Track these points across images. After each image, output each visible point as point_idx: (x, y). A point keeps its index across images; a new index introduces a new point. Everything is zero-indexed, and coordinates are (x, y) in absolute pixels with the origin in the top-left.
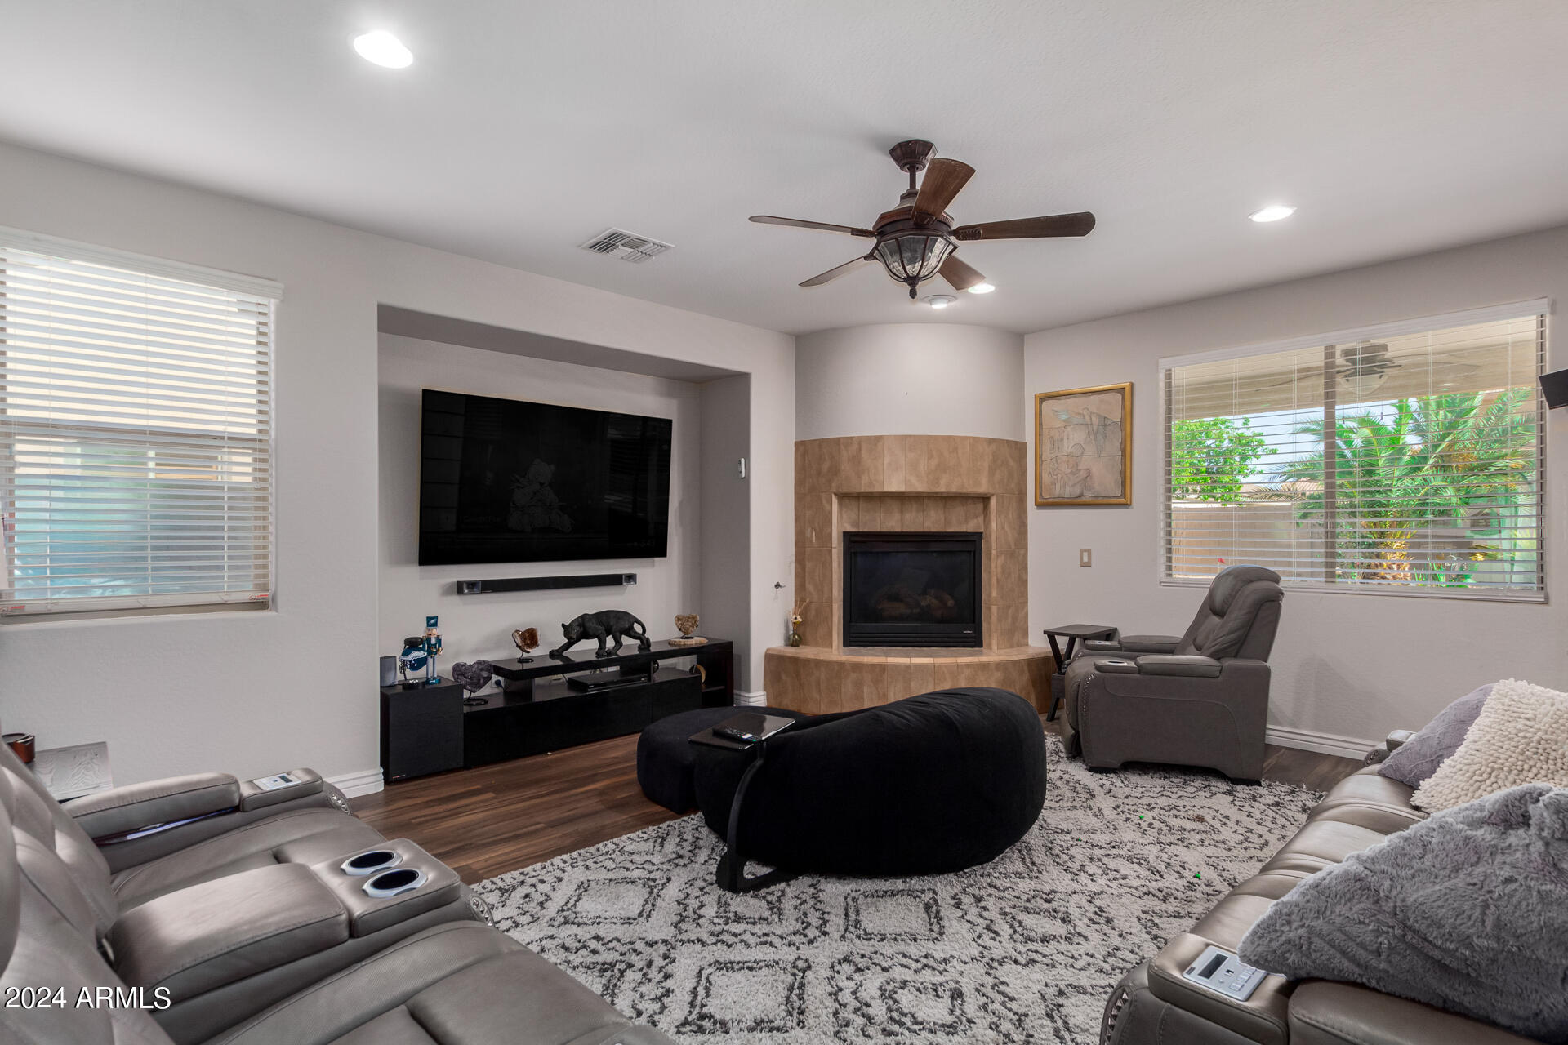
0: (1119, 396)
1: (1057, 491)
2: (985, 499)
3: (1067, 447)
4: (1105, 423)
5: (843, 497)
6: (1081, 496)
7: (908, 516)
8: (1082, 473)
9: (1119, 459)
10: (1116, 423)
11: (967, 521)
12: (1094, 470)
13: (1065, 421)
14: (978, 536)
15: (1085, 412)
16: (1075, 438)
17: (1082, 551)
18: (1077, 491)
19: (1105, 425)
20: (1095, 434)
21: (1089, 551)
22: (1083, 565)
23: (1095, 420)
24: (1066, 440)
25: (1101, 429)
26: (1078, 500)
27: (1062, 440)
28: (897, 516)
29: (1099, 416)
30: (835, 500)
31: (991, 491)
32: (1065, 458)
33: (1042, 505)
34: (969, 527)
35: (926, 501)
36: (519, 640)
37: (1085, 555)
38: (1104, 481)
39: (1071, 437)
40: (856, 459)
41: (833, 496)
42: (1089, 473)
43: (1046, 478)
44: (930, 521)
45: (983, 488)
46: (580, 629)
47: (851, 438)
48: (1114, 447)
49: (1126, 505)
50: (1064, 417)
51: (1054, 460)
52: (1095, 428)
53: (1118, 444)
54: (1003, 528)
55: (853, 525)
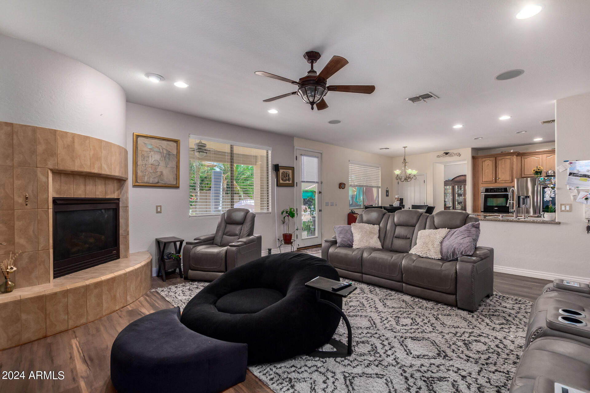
0: (175, 144)
1: (146, 179)
2: (122, 181)
3: (151, 160)
4: (169, 153)
5: (58, 173)
6: (158, 182)
7: (88, 188)
8: (158, 173)
9: (175, 169)
10: (174, 155)
11: (114, 192)
12: (164, 172)
13: (150, 149)
14: (117, 200)
15: (160, 147)
16: (155, 158)
17: (157, 207)
18: (156, 180)
19: (169, 155)
20: (165, 158)
21: (161, 206)
22: (157, 212)
23: (165, 152)
24: (150, 158)
25: (168, 156)
26: (157, 185)
27: (148, 157)
28: (82, 187)
29: (167, 150)
30: (50, 174)
32: (150, 165)
34: (115, 196)
37: (159, 208)
38: (168, 177)
39: (153, 157)
41: (49, 171)
42: (162, 173)
43: (140, 173)
48: (173, 164)
49: (178, 187)
50: (150, 147)
51: (144, 165)
52: (165, 155)
53: (175, 163)
55: (57, 193)
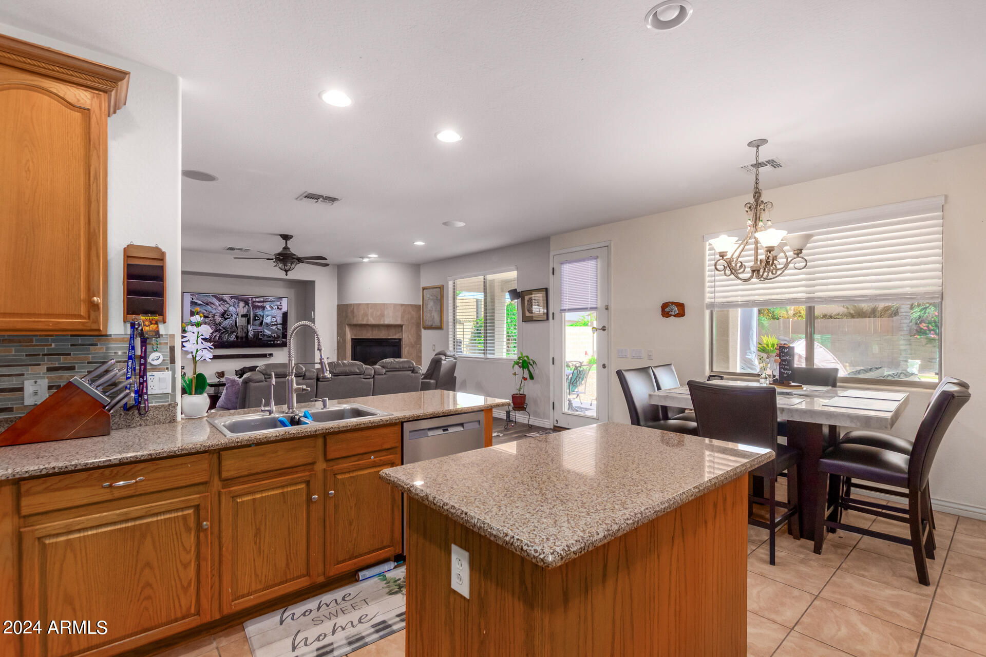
0: (439, 289)
1: (427, 323)
2: (401, 326)
3: (429, 307)
5: (350, 326)
6: (432, 325)
7: (374, 332)
9: (440, 312)
10: (439, 299)
11: (396, 334)
14: (400, 340)
15: (433, 295)
17: (433, 345)
18: (431, 323)
20: (435, 303)
21: (435, 345)
22: (433, 350)
23: (435, 298)
24: (429, 305)
26: (432, 327)
28: (370, 332)
29: (436, 296)
31: (402, 323)
32: (429, 311)
33: (425, 328)
34: (396, 337)
35: (381, 327)
36: (217, 375)
37: (434, 347)
38: (437, 320)
39: (430, 303)
40: (353, 312)
41: (347, 326)
42: (434, 317)
43: (425, 318)
44: (382, 335)
45: (399, 322)
46: (240, 373)
47: (351, 304)
49: (441, 329)
50: (428, 296)
51: (427, 312)
52: (435, 301)
53: (439, 307)
54: (408, 337)
55: (355, 336)
